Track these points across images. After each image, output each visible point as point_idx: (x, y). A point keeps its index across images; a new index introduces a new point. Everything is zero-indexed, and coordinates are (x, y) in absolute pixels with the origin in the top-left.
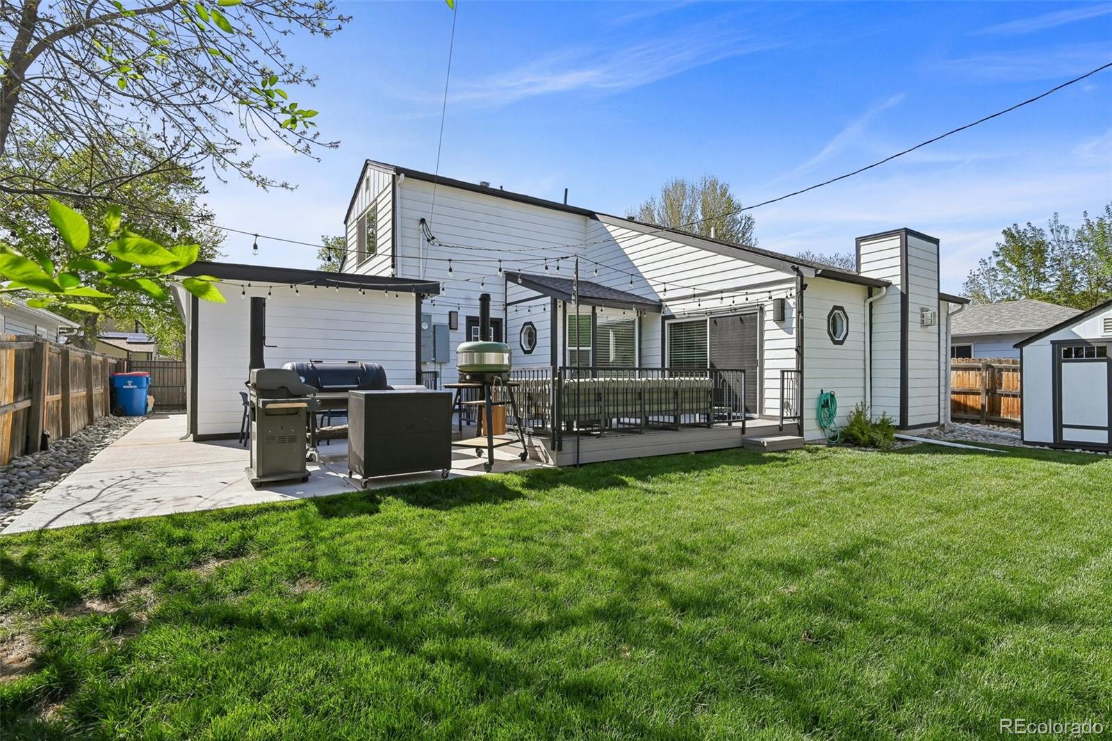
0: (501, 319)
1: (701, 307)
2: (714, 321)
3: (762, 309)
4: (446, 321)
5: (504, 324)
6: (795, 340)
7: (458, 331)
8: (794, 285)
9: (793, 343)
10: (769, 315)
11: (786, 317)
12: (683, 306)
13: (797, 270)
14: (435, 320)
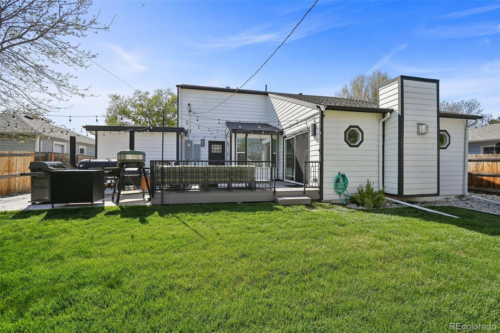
0: (224, 141)
1: (292, 131)
2: (297, 138)
3: (309, 130)
4: (199, 143)
5: (226, 143)
6: (319, 145)
7: (205, 147)
8: (319, 116)
11: (317, 133)
13: (319, 107)
14: (194, 143)
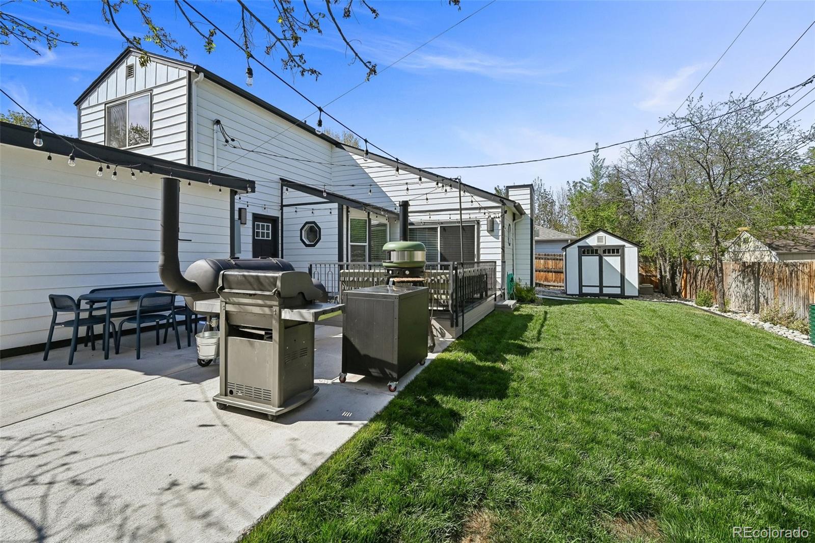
0: (278, 217)
1: (431, 219)
2: (444, 229)
3: (478, 223)
5: (280, 221)
6: (501, 243)
7: (246, 226)
8: (500, 210)
9: (500, 245)
10: (484, 227)
11: (494, 229)
12: (421, 217)
13: (502, 202)
